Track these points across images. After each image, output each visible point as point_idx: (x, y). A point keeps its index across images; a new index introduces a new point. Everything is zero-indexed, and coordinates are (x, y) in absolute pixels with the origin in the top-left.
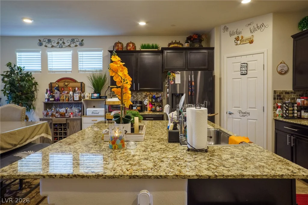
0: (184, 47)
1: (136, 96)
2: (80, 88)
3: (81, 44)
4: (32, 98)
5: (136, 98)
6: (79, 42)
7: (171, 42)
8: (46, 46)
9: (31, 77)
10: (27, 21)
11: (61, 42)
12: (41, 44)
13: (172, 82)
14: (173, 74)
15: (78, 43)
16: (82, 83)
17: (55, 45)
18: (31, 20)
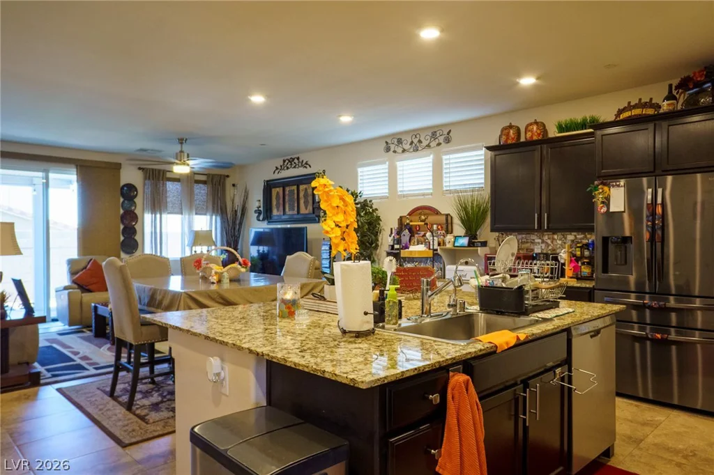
0: (661, 111)
1: (552, 242)
2: (444, 226)
3: (448, 140)
4: (371, 244)
5: (550, 248)
6: (443, 137)
7: (626, 105)
8: (395, 152)
9: (371, 207)
10: (346, 119)
11: (416, 141)
12: (388, 150)
13: (602, 208)
14: (606, 188)
15: (441, 139)
16: (447, 215)
17: (407, 147)
18: (351, 116)
